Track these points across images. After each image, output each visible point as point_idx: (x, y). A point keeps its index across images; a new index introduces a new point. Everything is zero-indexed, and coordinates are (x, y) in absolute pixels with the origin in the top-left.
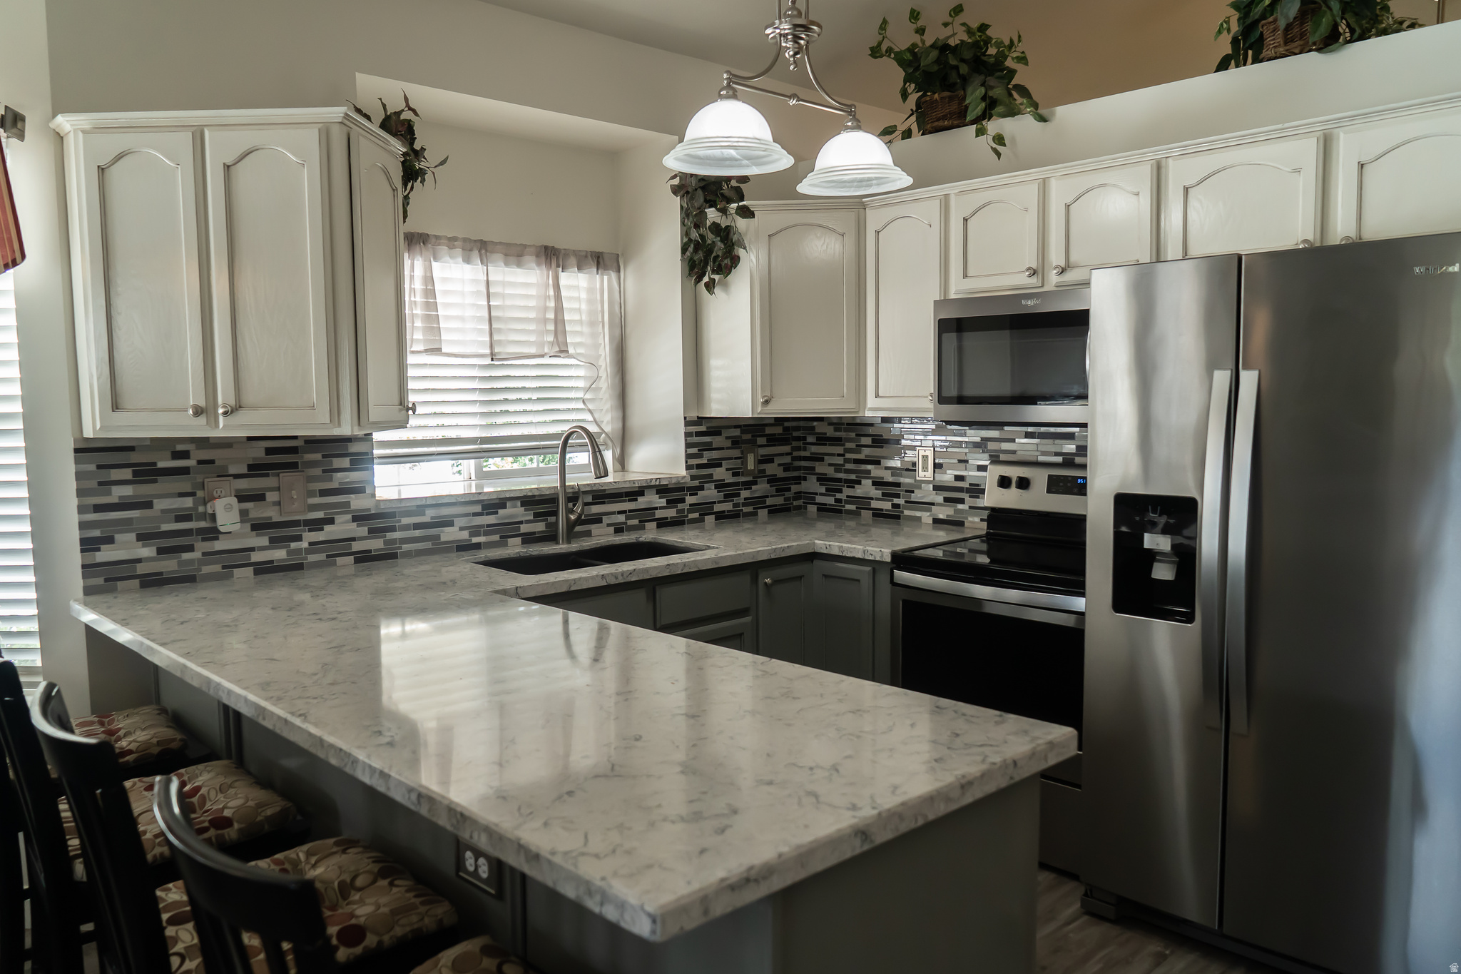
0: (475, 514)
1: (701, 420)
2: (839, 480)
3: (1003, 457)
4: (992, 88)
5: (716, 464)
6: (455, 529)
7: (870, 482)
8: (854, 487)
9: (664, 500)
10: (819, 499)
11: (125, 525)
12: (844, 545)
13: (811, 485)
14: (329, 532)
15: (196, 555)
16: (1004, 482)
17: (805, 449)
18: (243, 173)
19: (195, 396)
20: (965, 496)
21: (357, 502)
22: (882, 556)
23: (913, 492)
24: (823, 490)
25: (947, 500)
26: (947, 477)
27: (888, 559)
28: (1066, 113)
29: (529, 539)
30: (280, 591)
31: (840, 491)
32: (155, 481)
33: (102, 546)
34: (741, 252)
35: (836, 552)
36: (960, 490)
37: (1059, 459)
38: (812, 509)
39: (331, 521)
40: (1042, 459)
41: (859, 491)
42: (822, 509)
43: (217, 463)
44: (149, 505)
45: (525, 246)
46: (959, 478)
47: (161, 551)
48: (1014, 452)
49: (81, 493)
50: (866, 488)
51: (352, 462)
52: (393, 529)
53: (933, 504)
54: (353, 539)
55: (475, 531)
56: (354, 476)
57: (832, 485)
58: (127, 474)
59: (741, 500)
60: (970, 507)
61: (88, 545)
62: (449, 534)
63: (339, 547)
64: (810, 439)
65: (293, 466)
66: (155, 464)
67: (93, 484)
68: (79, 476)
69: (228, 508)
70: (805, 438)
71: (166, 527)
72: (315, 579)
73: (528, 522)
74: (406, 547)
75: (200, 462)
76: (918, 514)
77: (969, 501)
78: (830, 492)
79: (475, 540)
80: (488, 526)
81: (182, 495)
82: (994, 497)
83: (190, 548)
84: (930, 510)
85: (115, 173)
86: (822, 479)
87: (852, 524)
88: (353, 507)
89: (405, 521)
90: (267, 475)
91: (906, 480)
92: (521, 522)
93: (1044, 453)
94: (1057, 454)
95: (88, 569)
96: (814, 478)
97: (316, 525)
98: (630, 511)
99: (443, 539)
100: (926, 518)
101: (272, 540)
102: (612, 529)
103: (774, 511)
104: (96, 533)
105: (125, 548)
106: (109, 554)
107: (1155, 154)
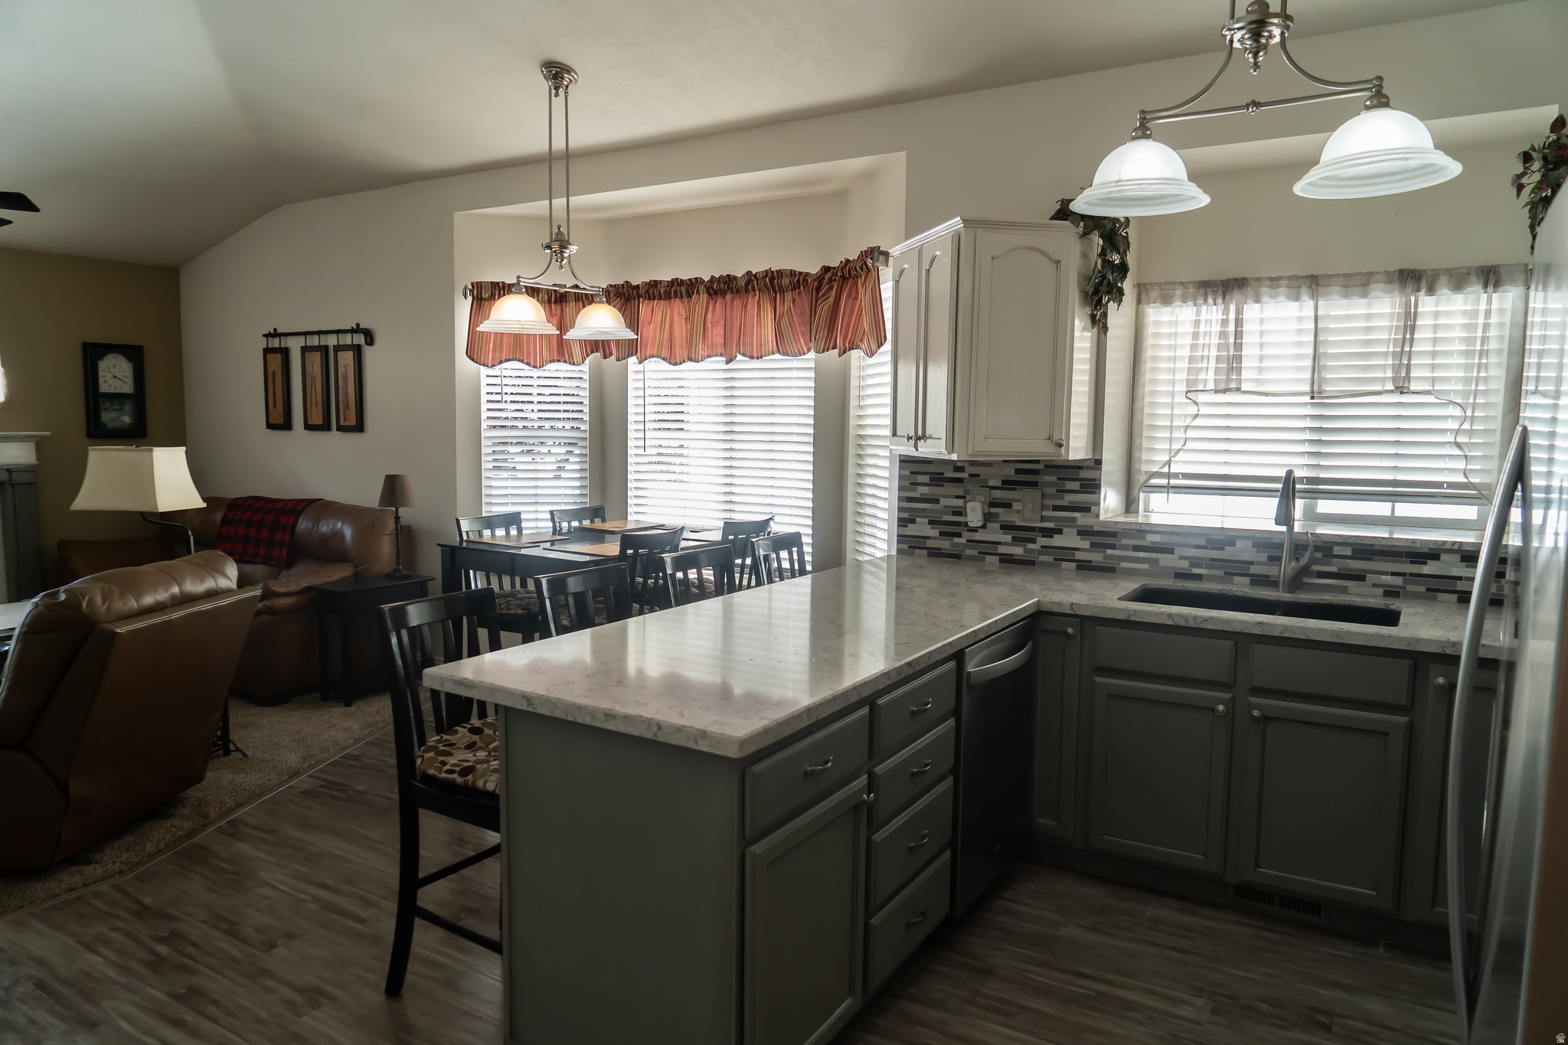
0: (1199, 547)
6: (1175, 556)
11: (922, 513)
14: (1057, 541)
15: (963, 540)
21: (1085, 520)
29: (1258, 581)
30: (1017, 579)
32: (942, 486)
33: (909, 525)
39: (1060, 532)
43: (982, 477)
44: (936, 501)
47: (942, 534)
49: (900, 488)
51: (1081, 486)
52: (1113, 547)
54: (1078, 549)
55: (1195, 562)
56: (1084, 497)
58: (926, 479)
61: (902, 522)
62: (1170, 561)
63: (1063, 554)
65: (1034, 484)
66: (942, 474)
67: (907, 483)
68: (901, 477)
71: (947, 518)
72: (1044, 575)
74: (1124, 565)
75: (970, 476)
79: (1196, 571)
80: (1212, 560)
81: (957, 497)
83: (959, 535)
88: (1078, 523)
89: (1125, 541)
90: (1015, 489)
95: (901, 538)
97: (1048, 533)
98: (1412, 575)
99: (1161, 564)
101: (1014, 539)
102: (1380, 591)
104: (906, 515)
105: (921, 528)
106: (911, 530)
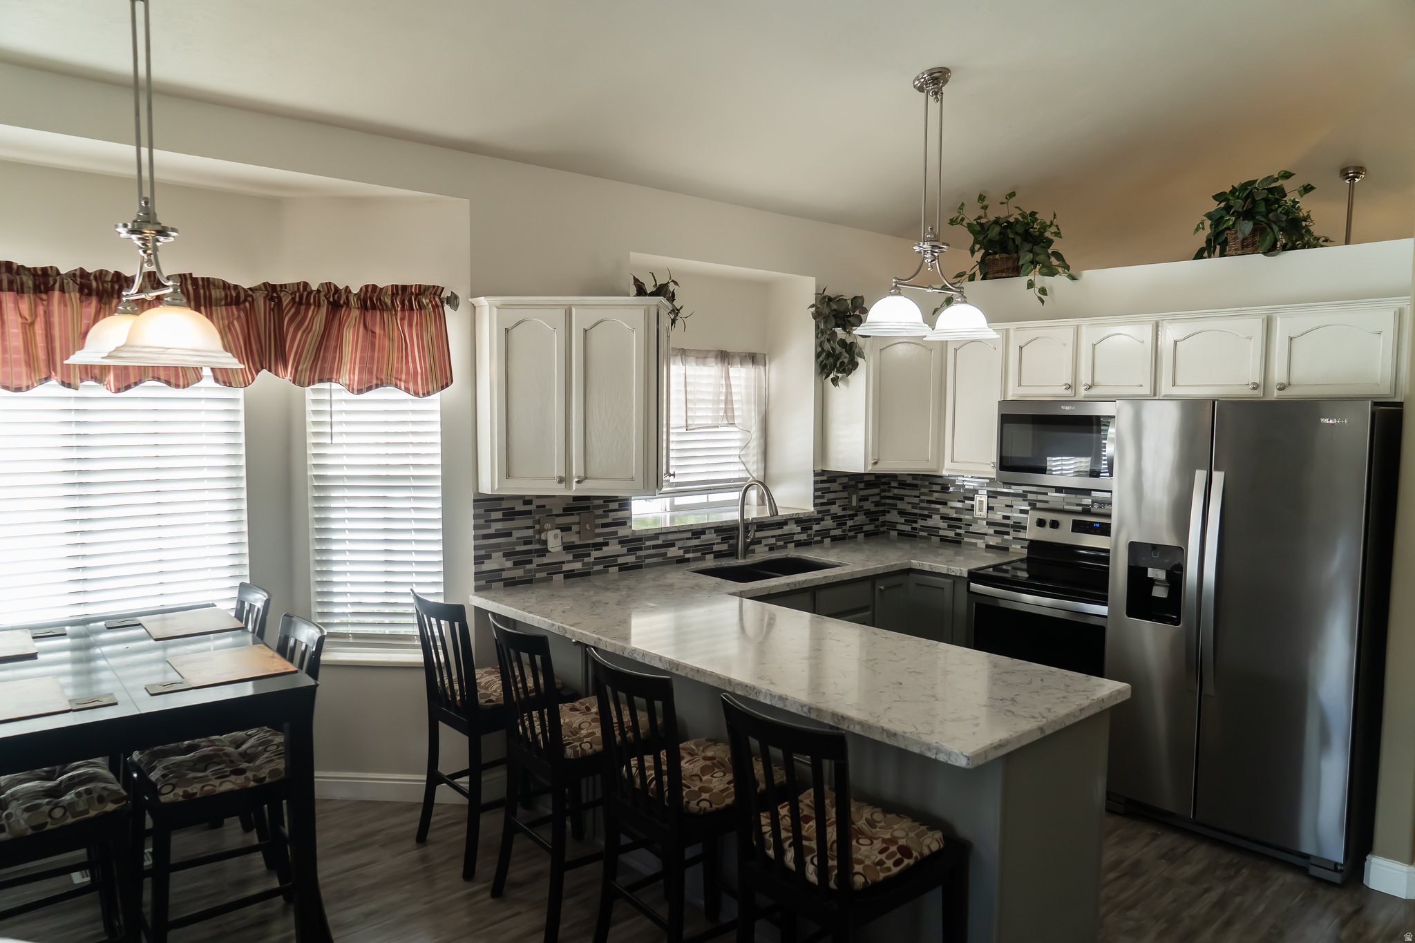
0: (688, 539)
1: (824, 472)
2: (915, 514)
3: (1039, 505)
4: (1038, 254)
5: (832, 502)
6: (676, 548)
7: (939, 516)
8: (926, 520)
9: (800, 528)
10: (899, 527)
11: (496, 547)
12: (933, 564)
13: (893, 516)
14: (605, 551)
15: (533, 566)
16: (1041, 523)
17: (889, 491)
18: (595, 335)
19: (558, 471)
20: (1011, 531)
21: (622, 532)
22: (961, 573)
23: (971, 525)
24: (902, 520)
25: (996, 532)
26: (997, 516)
27: (966, 575)
28: (1089, 275)
29: (718, 555)
30: (578, 589)
31: (916, 522)
32: (514, 519)
33: (485, 561)
34: (860, 360)
35: (927, 569)
36: (1007, 526)
37: (1080, 508)
38: (894, 534)
39: (606, 544)
40: (1067, 507)
41: (930, 523)
42: (902, 534)
43: (547, 507)
44: (510, 535)
45: (709, 351)
46: (1005, 517)
47: (515, 564)
48: (1047, 502)
49: (476, 527)
50: (935, 521)
51: (620, 505)
52: (640, 549)
53: (986, 535)
54: (618, 556)
55: (687, 550)
56: (621, 514)
57: (910, 518)
58: (499, 515)
59: (847, 527)
60: (1014, 538)
61: (479, 560)
62: (673, 552)
63: (609, 561)
64: (894, 484)
65: (587, 508)
66: (514, 508)
67: (482, 521)
68: (476, 517)
69: (556, 536)
70: (889, 483)
71: (518, 548)
72: (598, 581)
73: (718, 543)
74: (648, 561)
75: (538, 507)
76: (974, 541)
77: (1013, 534)
78: (907, 522)
79: (687, 556)
80: (695, 546)
81: (528, 528)
82: (1032, 533)
83: (530, 562)
84: (984, 539)
85: (514, 332)
86: (902, 513)
87: (925, 545)
88: (619, 535)
89: (648, 543)
90: (573, 515)
91: (967, 517)
92: (714, 544)
93: (1069, 504)
94: (1078, 505)
95: (478, 575)
96: (896, 512)
97: (598, 546)
98: (779, 536)
99: (669, 555)
100: (981, 543)
101: (575, 557)
102: (767, 548)
103: (868, 535)
104: (482, 552)
105: (497, 562)
106: (488, 566)
107: (1155, 317)
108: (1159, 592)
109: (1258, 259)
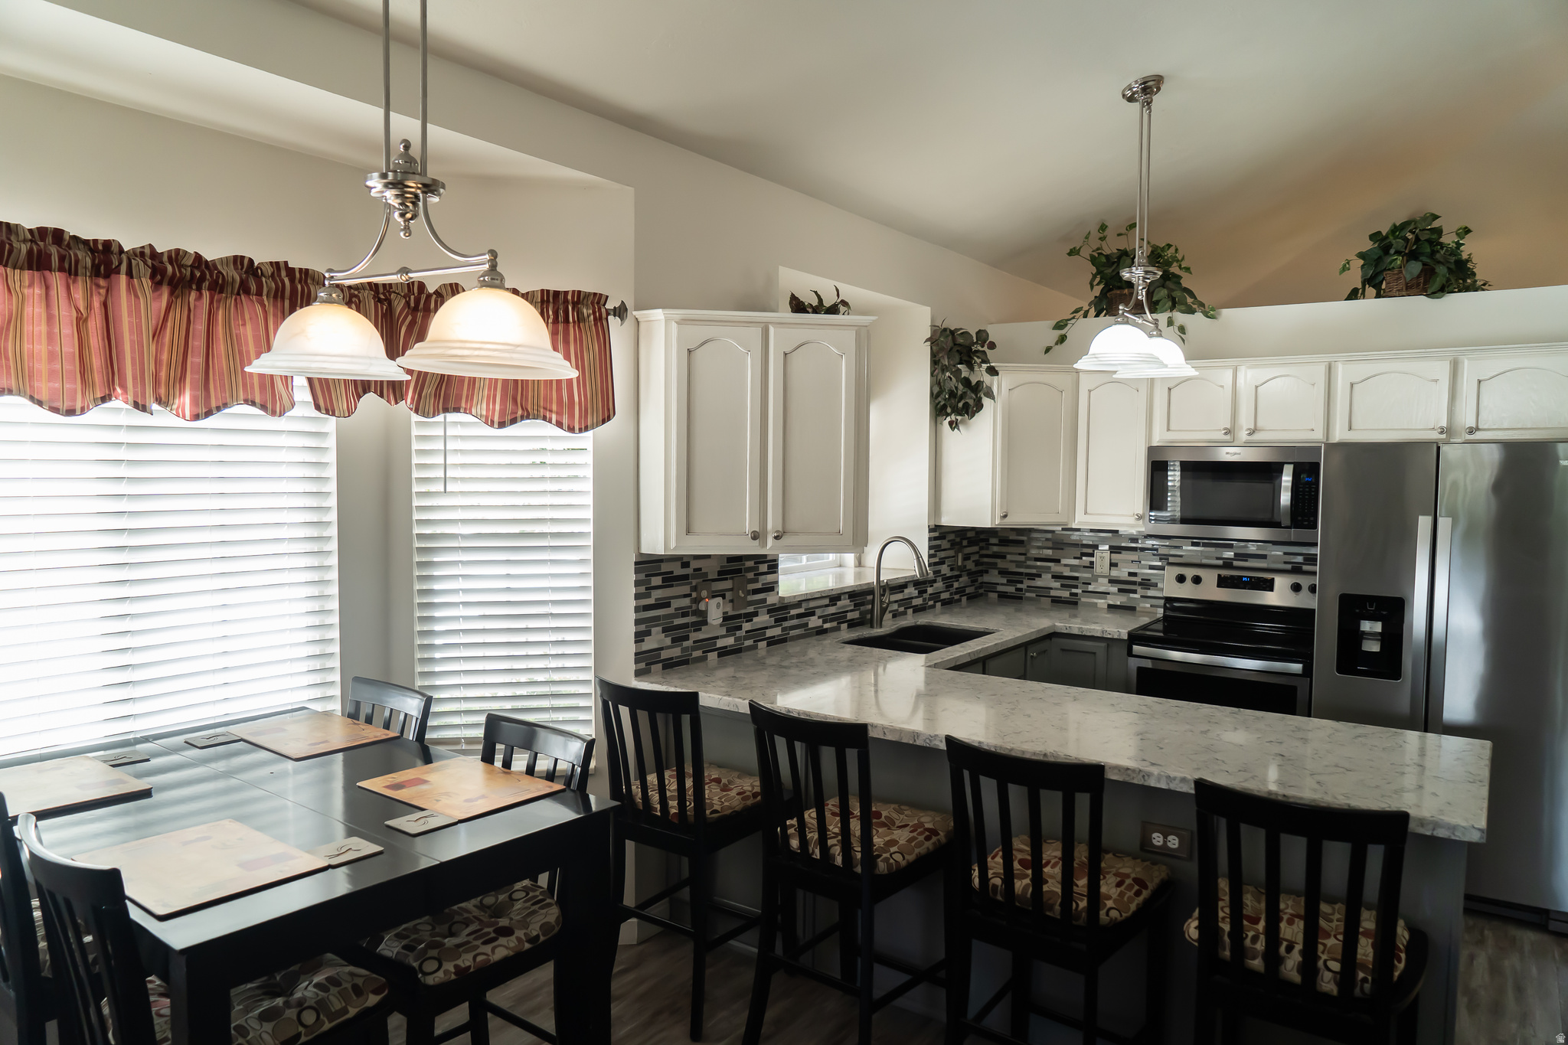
0: (827, 606)
1: (937, 526)
2: (1021, 574)
3: (1171, 560)
5: (942, 562)
6: (816, 617)
7: (1050, 576)
8: (1034, 579)
9: (917, 591)
10: (1000, 588)
11: (656, 621)
12: (1083, 627)
13: (993, 577)
14: (755, 622)
15: (690, 643)
16: (1181, 579)
17: (988, 549)
18: (796, 360)
20: (1139, 589)
21: (771, 599)
22: (1120, 635)
23: (1090, 584)
24: (1004, 581)
25: (1120, 590)
26: (1122, 573)
27: (1126, 638)
29: (852, 624)
30: (729, 669)
31: (1022, 582)
32: (672, 586)
33: (645, 638)
35: (1076, 632)
36: (1134, 583)
37: (1220, 562)
38: (993, 596)
39: (756, 614)
40: (1205, 561)
41: (1039, 583)
42: (1003, 596)
43: (703, 571)
44: (668, 605)
46: (1131, 574)
47: (673, 641)
48: (1181, 556)
49: (637, 597)
50: (1046, 581)
51: (769, 567)
52: (785, 619)
53: (1108, 594)
54: (766, 628)
55: (825, 619)
56: (770, 578)
57: (1013, 578)
59: (953, 590)
60: (1142, 596)
61: (639, 637)
62: (814, 622)
63: (758, 634)
64: (993, 541)
65: (739, 571)
66: (672, 572)
67: (642, 589)
68: (637, 583)
69: (718, 606)
70: (988, 540)
71: (676, 622)
72: (746, 658)
73: (851, 611)
74: (792, 633)
75: (695, 570)
76: (1093, 601)
77: (1141, 591)
78: (1010, 582)
79: (827, 626)
80: (833, 614)
81: (686, 596)
82: (1170, 588)
83: (687, 638)
84: (1105, 599)
85: (699, 354)
86: (1003, 572)
88: (768, 603)
89: (792, 612)
90: (726, 579)
91: (1084, 575)
92: (847, 612)
93: (1207, 558)
94: (1218, 559)
95: (639, 656)
96: (996, 572)
97: (749, 617)
98: (900, 600)
99: (810, 626)
100: (1102, 603)
101: (729, 630)
102: (891, 615)
103: (972, 598)
104: (643, 627)
105: (656, 639)
106: (650, 644)
107: (1328, 358)
108: (1373, 647)
109: (1421, 301)
